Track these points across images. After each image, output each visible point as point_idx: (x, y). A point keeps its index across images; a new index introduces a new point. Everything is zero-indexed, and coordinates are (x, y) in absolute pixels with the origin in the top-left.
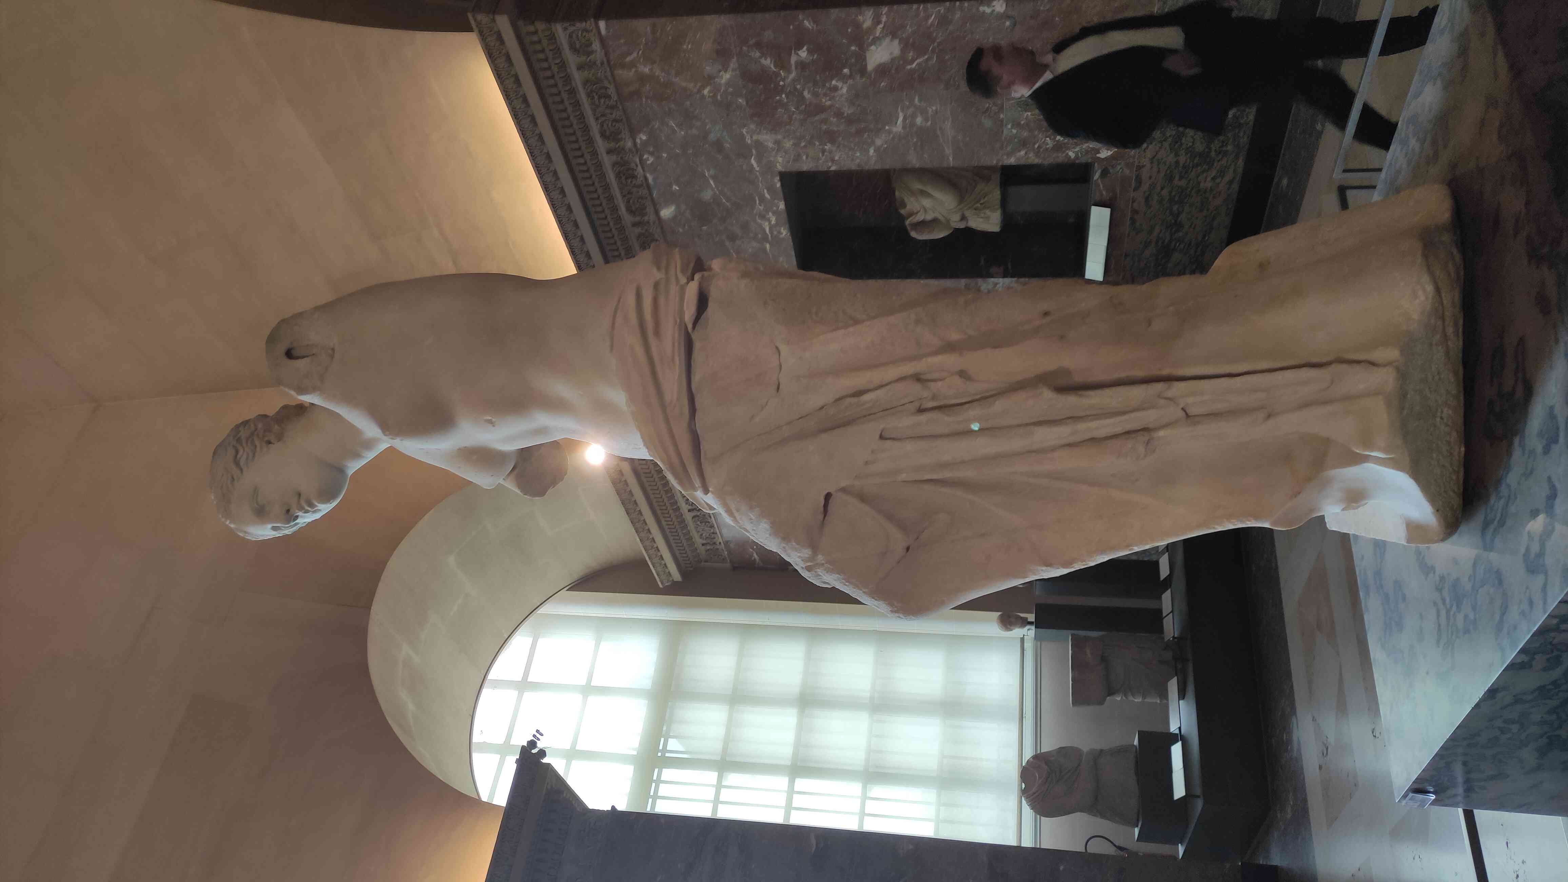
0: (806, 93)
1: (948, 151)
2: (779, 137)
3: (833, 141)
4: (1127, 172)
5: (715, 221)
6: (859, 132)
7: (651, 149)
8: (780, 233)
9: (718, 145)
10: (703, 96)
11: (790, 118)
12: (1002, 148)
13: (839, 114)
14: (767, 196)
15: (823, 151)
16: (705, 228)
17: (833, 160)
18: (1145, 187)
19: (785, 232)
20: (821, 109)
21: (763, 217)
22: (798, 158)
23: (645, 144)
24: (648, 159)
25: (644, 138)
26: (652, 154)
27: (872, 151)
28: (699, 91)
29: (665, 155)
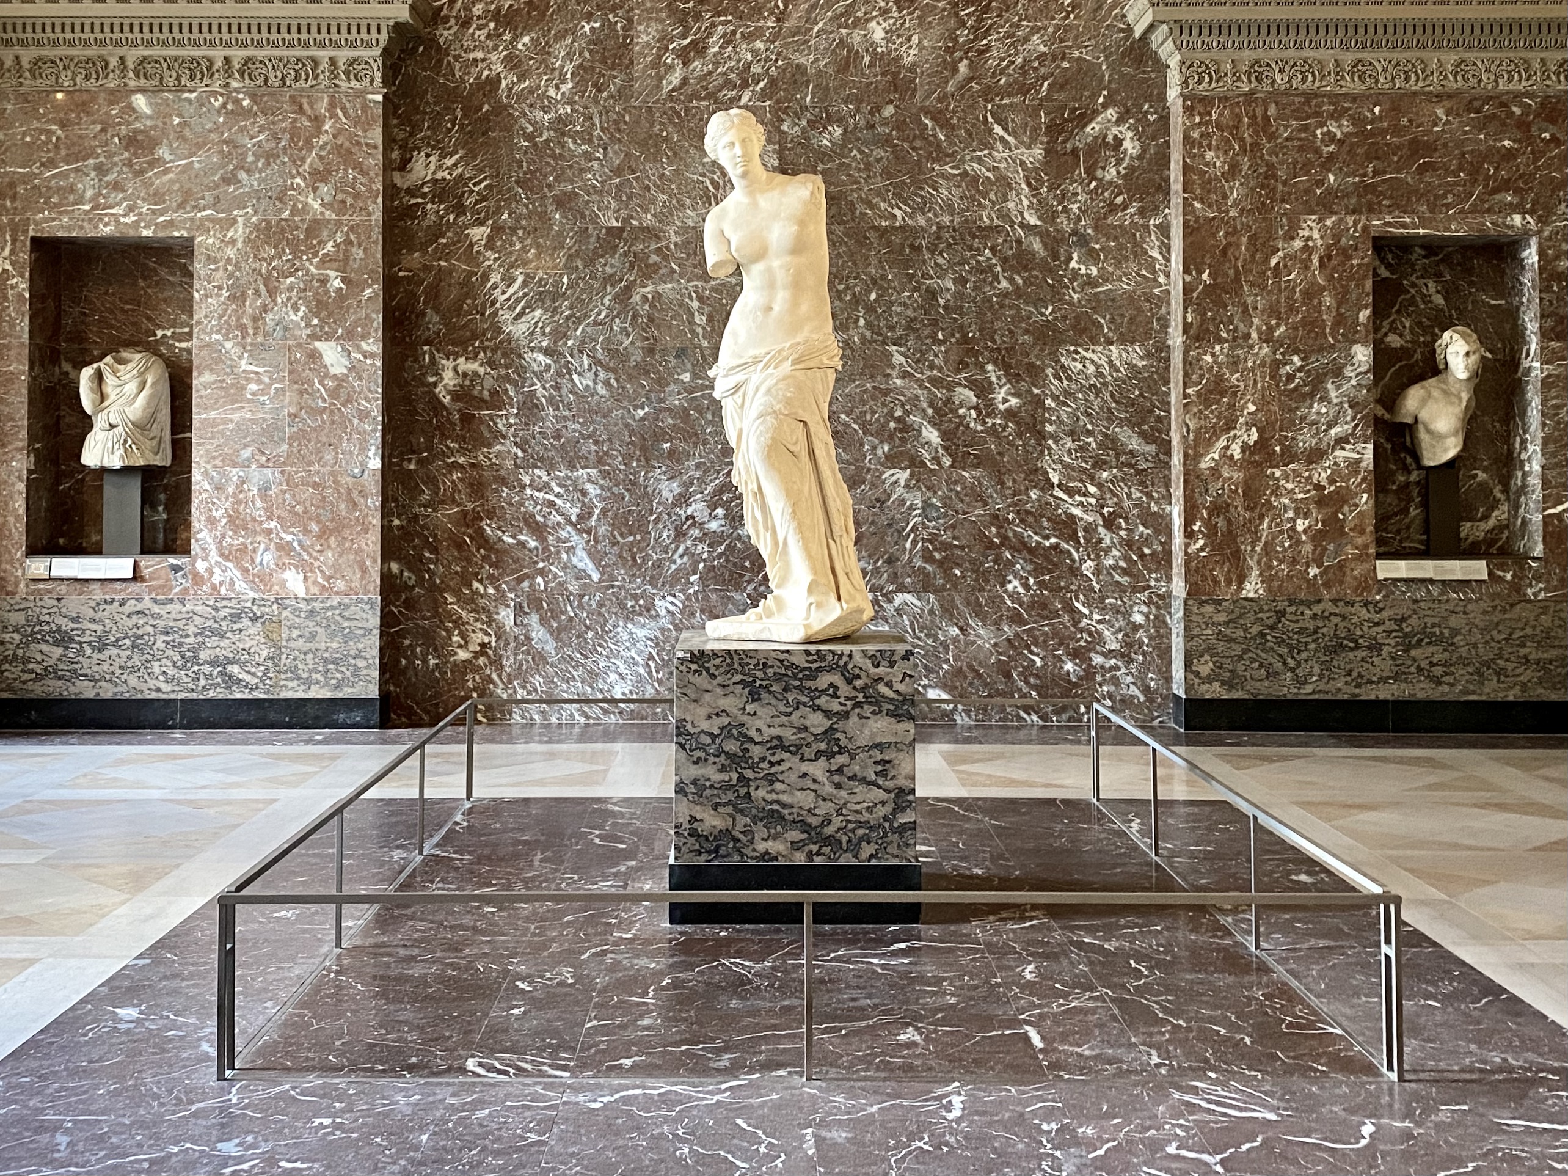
0: (292, 279)
1: (213, 414)
2: (240, 245)
3: (232, 298)
4: (177, 590)
5: (126, 154)
6: (243, 328)
7: (230, 107)
8: (106, 225)
9: (230, 179)
10: (294, 177)
11: (264, 259)
12: (215, 466)
13: (265, 309)
14: (161, 219)
15: (220, 288)
16: (116, 140)
17: (207, 296)
18: (156, 609)
19: (106, 230)
20: (272, 292)
21: (131, 209)
22: (209, 259)
23: (237, 102)
24: (216, 100)
25: (245, 103)
26: (224, 105)
27: (215, 337)
28: (299, 174)
29: (221, 120)
